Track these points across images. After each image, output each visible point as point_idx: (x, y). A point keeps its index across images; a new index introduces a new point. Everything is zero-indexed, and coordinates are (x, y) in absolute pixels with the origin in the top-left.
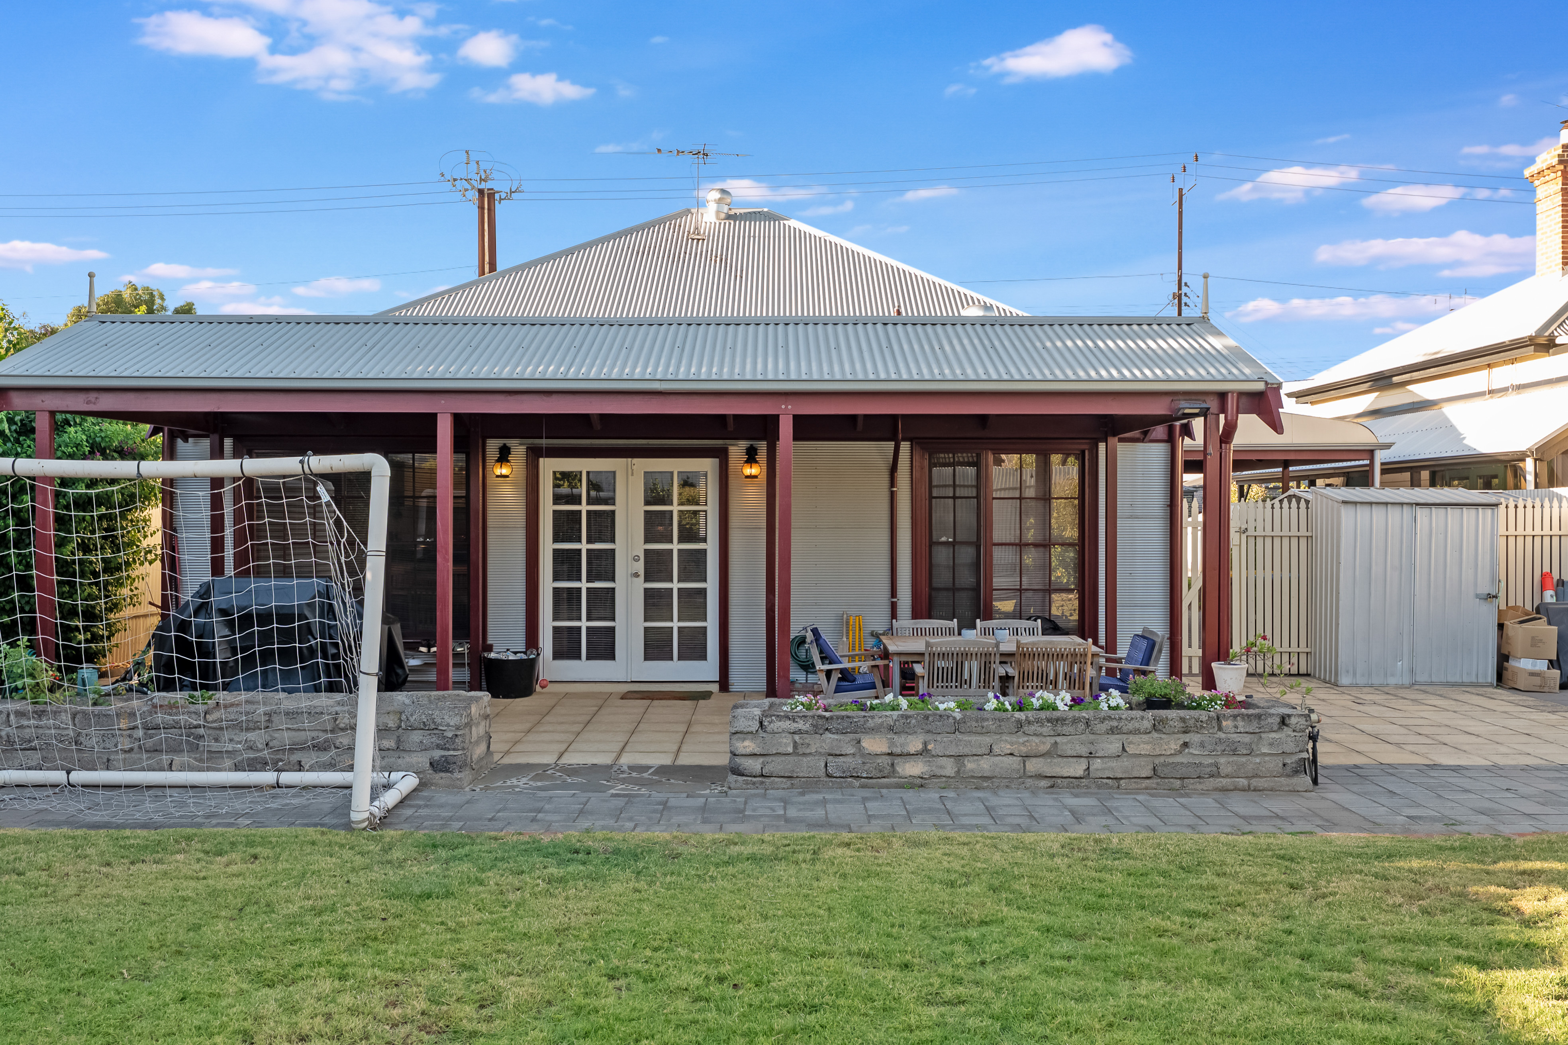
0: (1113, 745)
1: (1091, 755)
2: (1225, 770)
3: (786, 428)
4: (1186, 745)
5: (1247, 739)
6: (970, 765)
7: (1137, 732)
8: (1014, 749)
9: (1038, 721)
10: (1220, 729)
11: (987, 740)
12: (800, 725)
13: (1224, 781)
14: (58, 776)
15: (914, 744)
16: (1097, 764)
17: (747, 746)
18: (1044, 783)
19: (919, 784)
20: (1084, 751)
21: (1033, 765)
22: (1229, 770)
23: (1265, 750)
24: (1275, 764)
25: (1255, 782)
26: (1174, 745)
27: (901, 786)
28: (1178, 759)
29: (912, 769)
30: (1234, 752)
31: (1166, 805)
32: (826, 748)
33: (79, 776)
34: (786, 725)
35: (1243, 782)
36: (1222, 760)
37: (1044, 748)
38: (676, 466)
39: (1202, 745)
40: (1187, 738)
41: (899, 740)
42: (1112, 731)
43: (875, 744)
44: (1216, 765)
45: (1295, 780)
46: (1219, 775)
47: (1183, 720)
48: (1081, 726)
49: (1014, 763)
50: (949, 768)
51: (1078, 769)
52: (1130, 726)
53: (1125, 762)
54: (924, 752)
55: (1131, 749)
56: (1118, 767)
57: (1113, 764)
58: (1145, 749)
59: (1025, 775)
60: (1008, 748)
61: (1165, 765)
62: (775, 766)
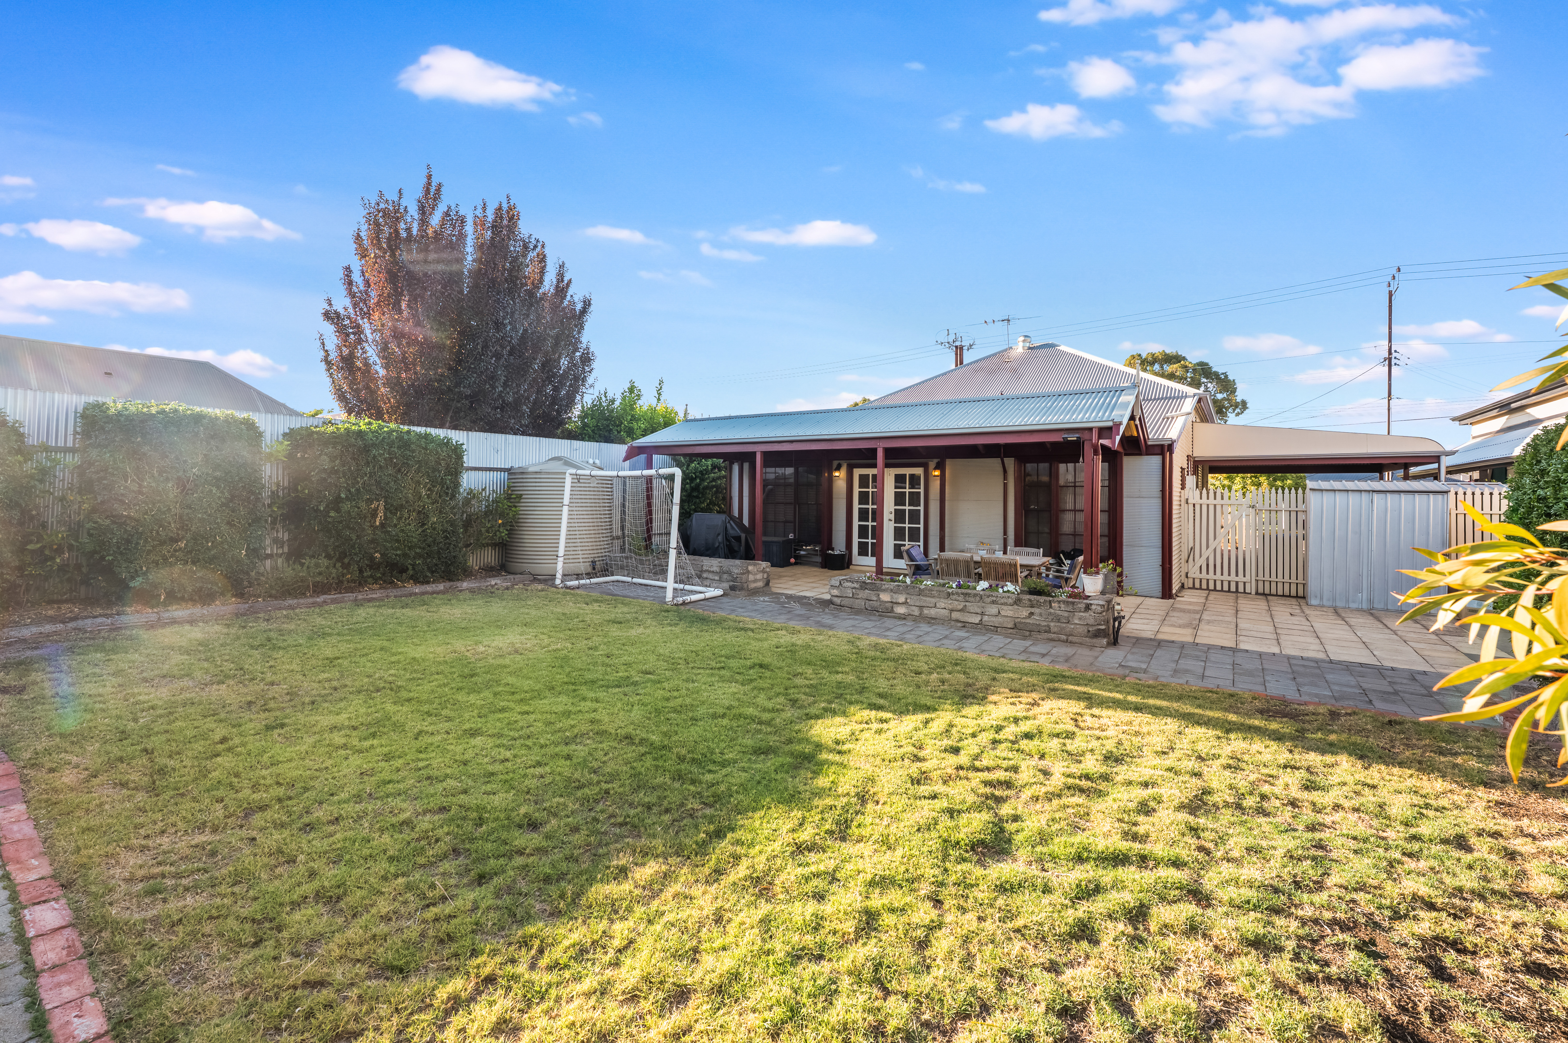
0: (993, 610)
1: (983, 614)
2: (1053, 629)
3: (880, 454)
4: (1032, 614)
5: (1066, 614)
6: (926, 611)
7: (1005, 604)
8: (946, 606)
9: (957, 593)
10: (1051, 607)
11: (933, 600)
12: (855, 585)
13: (1053, 636)
14: (629, 579)
15: (901, 599)
16: (986, 618)
17: (835, 592)
18: (959, 625)
19: (902, 617)
20: (979, 611)
21: (955, 615)
22: (1056, 630)
23: (1076, 621)
24: (1082, 630)
25: (1070, 638)
26: (1025, 613)
27: (895, 617)
28: (1028, 621)
29: (900, 610)
30: (1059, 621)
31: (1020, 644)
32: (865, 596)
33: (635, 580)
34: (849, 584)
35: (1064, 637)
36: (1052, 624)
37: (960, 607)
38: (907, 471)
39: (1041, 615)
40: (1033, 610)
41: (895, 596)
42: (993, 602)
43: (885, 597)
44: (1048, 626)
45: (1095, 640)
46: (1049, 632)
47: (1030, 600)
48: (978, 598)
49: (946, 613)
50: (916, 612)
51: (976, 619)
52: (1002, 601)
53: (1000, 619)
54: (906, 603)
55: (1003, 613)
56: (996, 621)
57: (993, 619)
58: (1010, 613)
59: (951, 619)
60: (943, 605)
61: (1020, 623)
62: (846, 602)
